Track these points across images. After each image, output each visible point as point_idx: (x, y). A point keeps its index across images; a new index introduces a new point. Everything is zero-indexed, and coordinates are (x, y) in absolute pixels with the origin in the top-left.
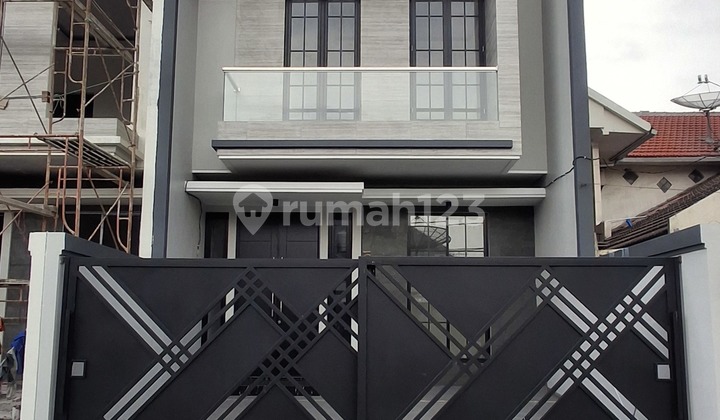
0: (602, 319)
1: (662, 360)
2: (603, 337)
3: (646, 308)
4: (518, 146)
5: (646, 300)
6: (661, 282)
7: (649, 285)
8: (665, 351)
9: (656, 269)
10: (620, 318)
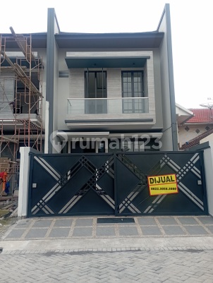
0: (182, 168)
1: (199, 179)
2: (182, 173)
3: (194, 165)
4: (155, 120)
5: (194, 162)
6: (198, 158)
7: (195, 158)
8: (200, 177)
9: (197, 154)
10: (187, 168)
